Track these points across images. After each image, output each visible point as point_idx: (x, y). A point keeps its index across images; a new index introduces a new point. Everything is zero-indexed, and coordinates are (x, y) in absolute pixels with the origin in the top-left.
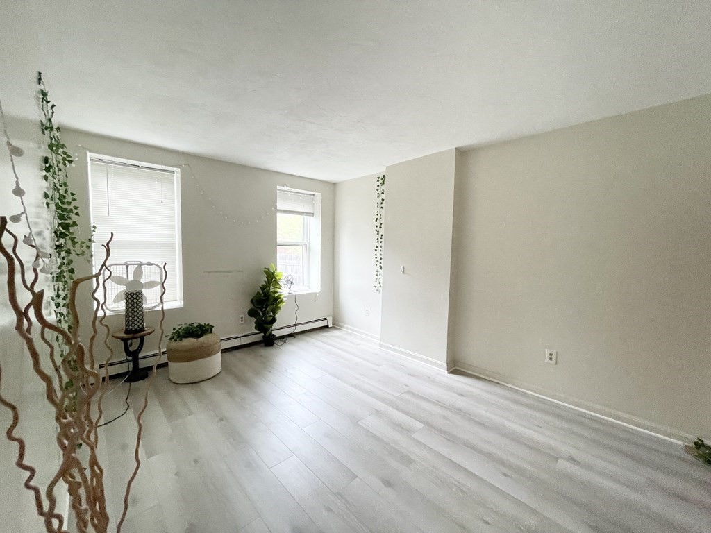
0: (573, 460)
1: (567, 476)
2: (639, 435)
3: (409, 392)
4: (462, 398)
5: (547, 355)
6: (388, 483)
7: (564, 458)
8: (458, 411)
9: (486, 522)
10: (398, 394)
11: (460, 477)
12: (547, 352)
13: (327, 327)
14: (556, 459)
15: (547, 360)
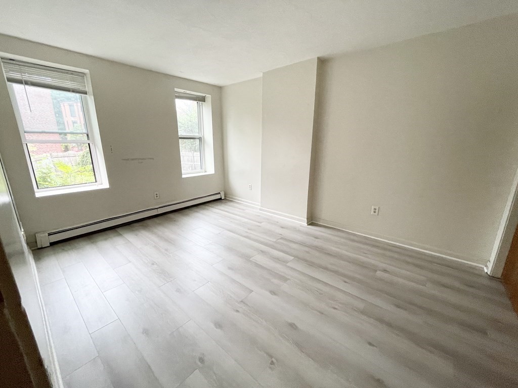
0: (385, 271)
1: (381, 280)
2: (424, 254)
3: (282, 238)
4: (317, 240)
5: (373, 210)
6: (273, 293)
7: (380, 270)
8: (316, 248)
9: (335, 308)
10: (275, 240)
11: (319, 286)
12: (373, 207)
13: (221, 199)
14: (376, 271)
15: (372, 213)
